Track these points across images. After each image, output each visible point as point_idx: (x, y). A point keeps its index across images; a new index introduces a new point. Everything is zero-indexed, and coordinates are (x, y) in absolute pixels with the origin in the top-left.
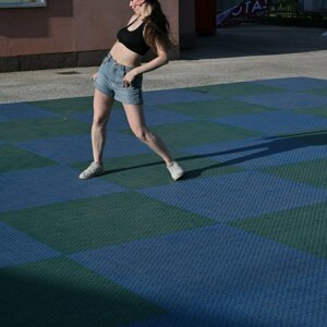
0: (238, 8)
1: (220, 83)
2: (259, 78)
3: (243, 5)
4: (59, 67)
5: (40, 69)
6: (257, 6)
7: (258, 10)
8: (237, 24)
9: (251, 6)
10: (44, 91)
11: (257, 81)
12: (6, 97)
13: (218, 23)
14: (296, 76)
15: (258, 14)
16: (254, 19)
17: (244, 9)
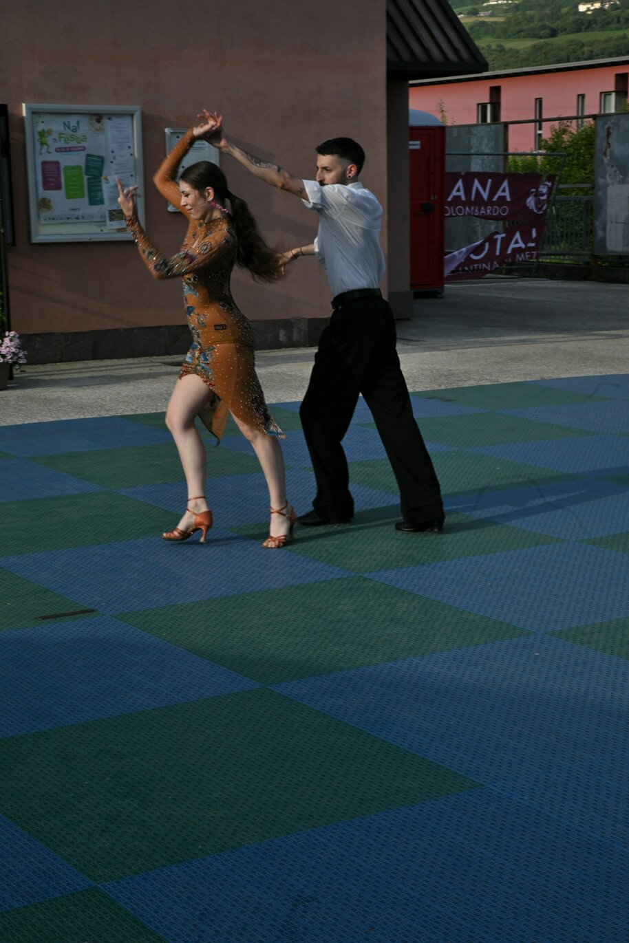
0: (482, 245)
1: (473, 383)
2: (546, 376)
3: (491, 240)
4: (167, 353)
5: (133, 356)
6: (517, 242)
7: (518, 251)
8: (478, 274)
9: (506, 243)
10: (149, 396)
11: (543, 381)
12: (82, 407)
13: (448, 270)
14: (613, 372)
15: (520, 258)
16: (511, 267)
17: (492, 249)
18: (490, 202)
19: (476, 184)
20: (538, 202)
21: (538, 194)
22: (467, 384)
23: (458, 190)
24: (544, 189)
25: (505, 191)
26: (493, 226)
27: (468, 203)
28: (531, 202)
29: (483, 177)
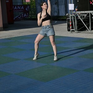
2: (25, 35)
3: (21, 15)
6: (25, 15)
7: (25, 16)
8: (20, 20)
9: (23, 15)
14: (35, 34)
16: (25, 19)
17: (22, 16)
18: (20, 9)
19: (18, 7)
20: (28, 9)
21: (27, 8)
22: (13, 37)
23: (16, 8)
24: (28, 7)
25: (22, 8)
26: (22, 13)
27: (17, 10)
28: (26, 9)
29: (19, 6)
